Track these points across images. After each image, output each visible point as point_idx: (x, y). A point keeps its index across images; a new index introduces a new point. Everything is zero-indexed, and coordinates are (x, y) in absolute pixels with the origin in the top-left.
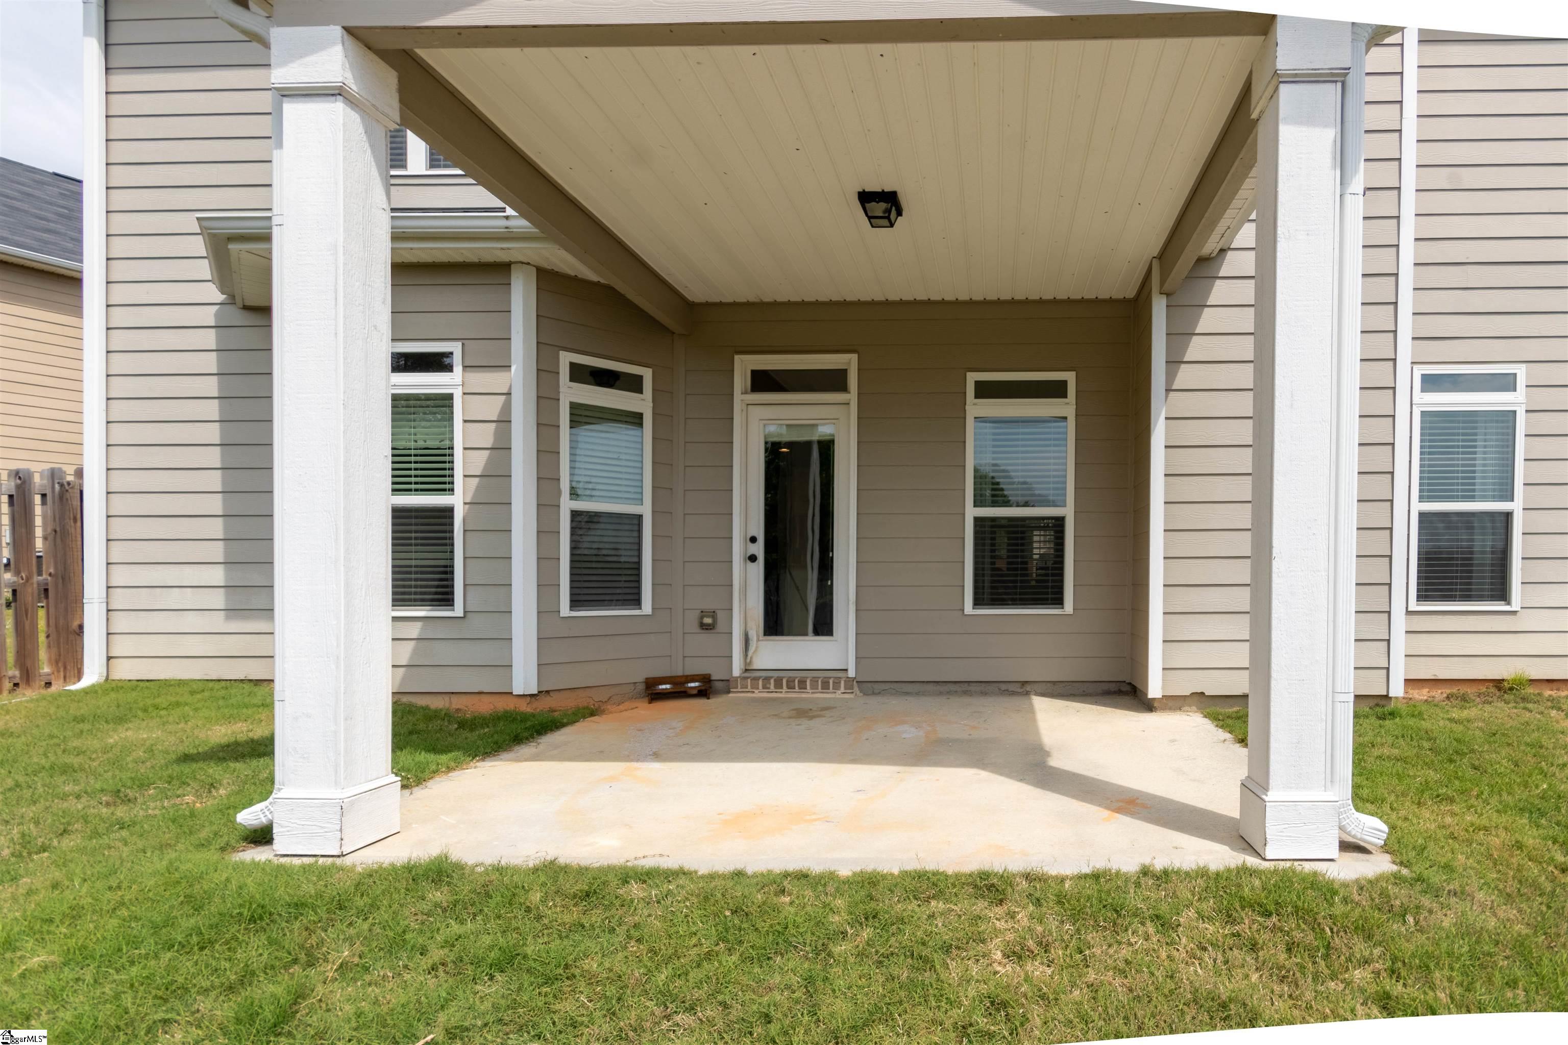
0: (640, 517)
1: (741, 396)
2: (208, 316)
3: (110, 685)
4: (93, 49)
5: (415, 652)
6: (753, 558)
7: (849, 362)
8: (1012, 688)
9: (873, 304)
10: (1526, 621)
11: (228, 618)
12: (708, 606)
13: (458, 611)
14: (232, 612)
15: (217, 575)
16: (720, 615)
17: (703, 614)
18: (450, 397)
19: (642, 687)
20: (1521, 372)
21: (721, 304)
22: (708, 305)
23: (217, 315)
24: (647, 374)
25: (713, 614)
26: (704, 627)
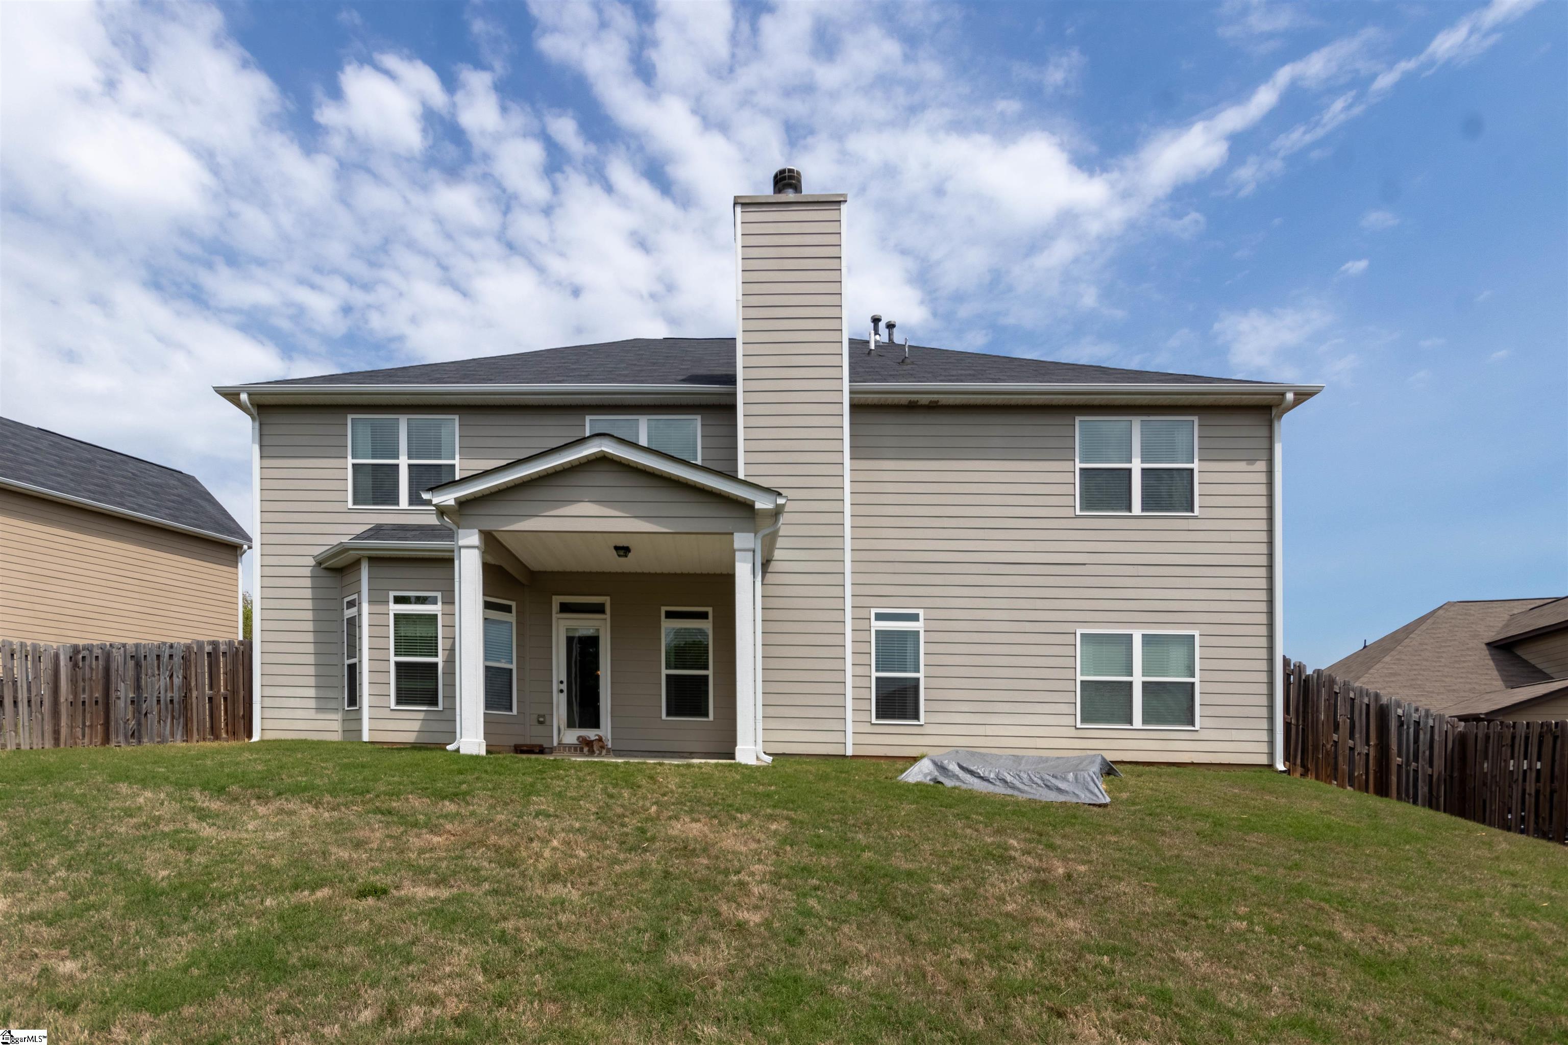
0: (511, 670)
1: (555, 616)
2: (307, 572)
3: (262, 741)
4: (256, 448)
5: (422, 725)
6: (562, 691)
7: (606, 600)
8: (685, 755)
9: (617, 573)
10: (928, 730)
11: (317, 712)
12: (542, 713)
13: (440, 708)
14: (318, 709)
15: (312, 692)
16: (547, 717)
17: (539, 716)
18: (436, 615)
19: (513, 748)
20: (921, 612)
21: (545, 572)
22: (540, 572)
23: (312, 571)
24: (513, 604)
25: (544, 716)
26: (540, 723)
